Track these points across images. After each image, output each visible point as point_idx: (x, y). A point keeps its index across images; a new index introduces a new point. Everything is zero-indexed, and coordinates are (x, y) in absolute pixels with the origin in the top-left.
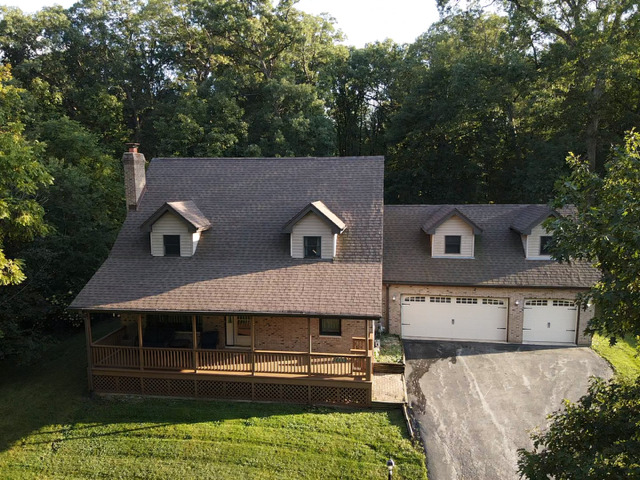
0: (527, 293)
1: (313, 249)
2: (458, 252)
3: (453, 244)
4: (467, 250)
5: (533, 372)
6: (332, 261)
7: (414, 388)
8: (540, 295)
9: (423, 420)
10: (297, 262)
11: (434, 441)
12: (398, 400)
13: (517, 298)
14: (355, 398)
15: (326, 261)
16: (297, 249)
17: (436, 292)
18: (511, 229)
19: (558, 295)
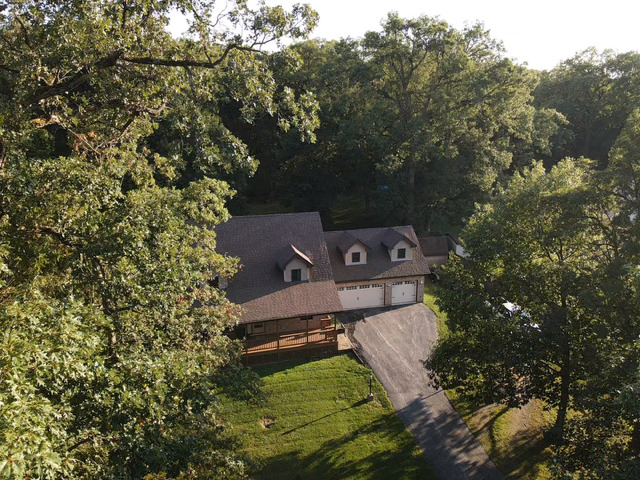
0: (393, 280)
1: (296, 277)
2: (359, 260)
3: (356, 257)
4: (363, 260)
5: (402, 322)
6: (307, 281)
7: (354, 340)
8: (399, 280)
9: (364, 354)
10: (288, 285)
11: (372, 363)
12: (349, 347)
13: (389, 283)
14: (331, 350)
15: (304, 282)
16: (287, 277)
17: (350, 285)
18: (382, 244)
19: (408, 279)
